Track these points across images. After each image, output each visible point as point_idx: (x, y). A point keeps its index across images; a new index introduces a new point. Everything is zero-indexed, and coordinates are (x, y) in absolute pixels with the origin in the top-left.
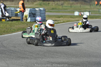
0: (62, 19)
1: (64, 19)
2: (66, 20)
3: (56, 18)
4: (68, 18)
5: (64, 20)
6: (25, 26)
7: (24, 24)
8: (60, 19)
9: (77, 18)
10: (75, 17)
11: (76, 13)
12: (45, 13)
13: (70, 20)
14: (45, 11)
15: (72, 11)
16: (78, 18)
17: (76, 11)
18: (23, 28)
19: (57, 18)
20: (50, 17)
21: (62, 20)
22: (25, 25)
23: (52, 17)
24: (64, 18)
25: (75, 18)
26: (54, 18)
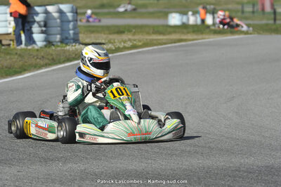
0: (130, 37)
1: (137, 37)
2: (140, 41)
3: (110, 34)
4: (148, 33)
5: (135, 40)
6: (14, 60)
7: (12, 57)
8: (125, 37)
9: (175, 32)
10: (169, 29)
11: (174, 18)
12: (77, 21)
13: (153, 40)
14: (76, 13)
15: (160, 12)
16: (179, 32)
17: (171, 12)
18: (10, 68)
19: (114, 33)
20: (92, 32)
21: (130, 40)
22: (16, 57)
23: (98, 32)
24: (134, 34)
25: (170, 33)
26: (105, 34)
